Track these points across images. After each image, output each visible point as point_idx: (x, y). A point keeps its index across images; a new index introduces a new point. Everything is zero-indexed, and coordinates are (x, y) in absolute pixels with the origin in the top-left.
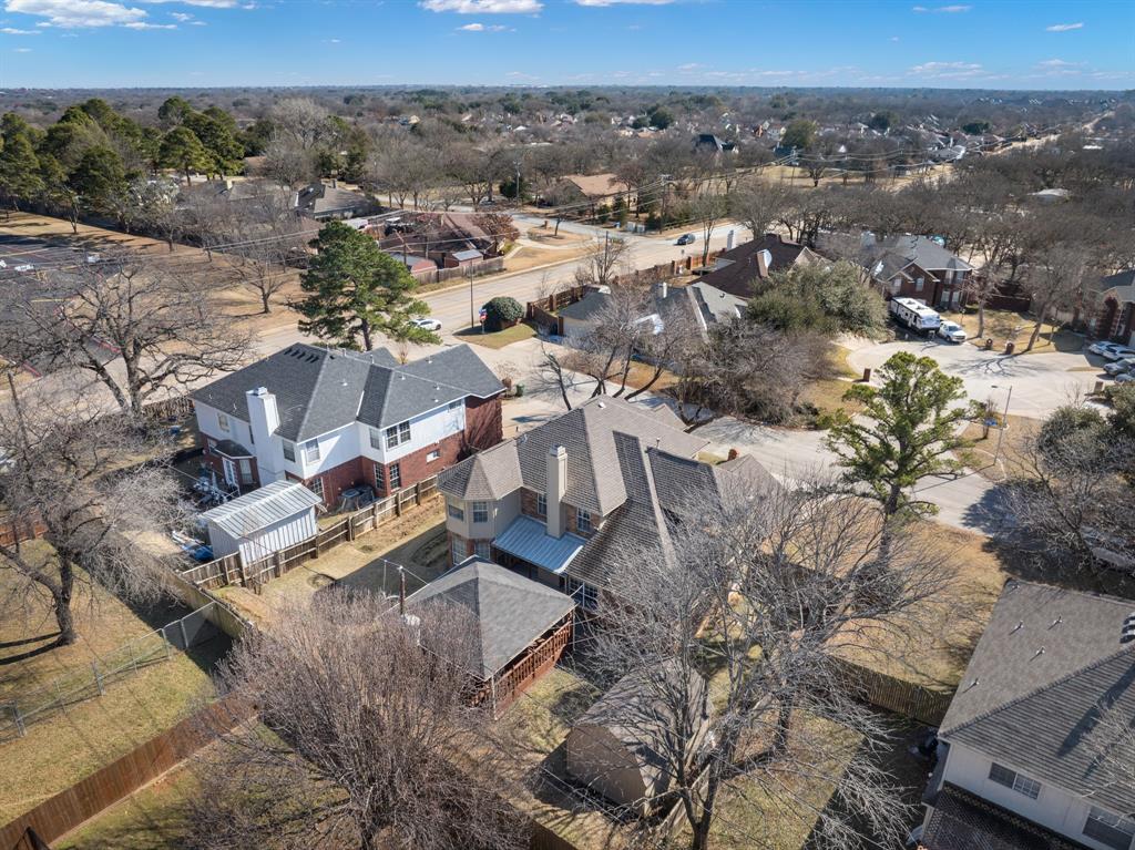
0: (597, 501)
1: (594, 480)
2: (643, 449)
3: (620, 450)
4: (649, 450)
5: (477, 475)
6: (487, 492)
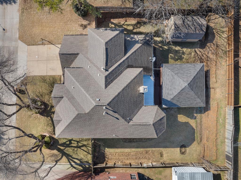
0: (140, 73)
1: (134, 79)
2: (107, 73)
3: (112, 81)
4: (106, 70)
5: (157, 118)
6: (158, 111)
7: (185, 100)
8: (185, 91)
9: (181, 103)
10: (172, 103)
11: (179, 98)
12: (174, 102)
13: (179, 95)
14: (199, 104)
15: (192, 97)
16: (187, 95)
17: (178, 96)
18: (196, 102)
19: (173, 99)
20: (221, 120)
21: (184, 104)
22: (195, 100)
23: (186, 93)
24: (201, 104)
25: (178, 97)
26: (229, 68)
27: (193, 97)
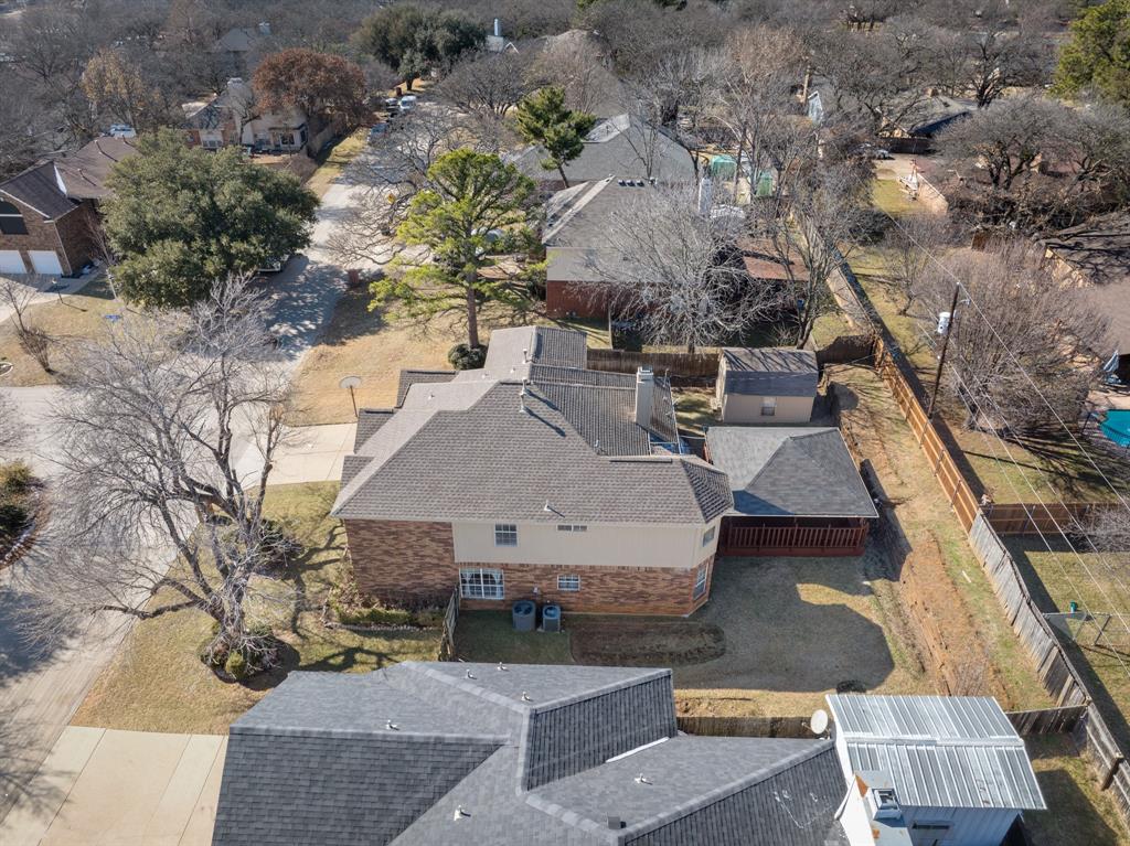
7: (797, 489)
8: (788, 459)
9: (787, 501)
10: (754, 500)
11: (773, 484)
12: (762, 495)
13: (771, 471)
14: (852, 507)
15: (818, 480)
16: (797, 471)
17: (771, 477)
18: (837, 499)
19: (752, 485)
20: (965, 575)
21: (799, 507)
22: (835, 493)
23: (792, 465)
24: (861, 507)
25: (771, 480)
26: (928, 449)
27: (824, 480)
